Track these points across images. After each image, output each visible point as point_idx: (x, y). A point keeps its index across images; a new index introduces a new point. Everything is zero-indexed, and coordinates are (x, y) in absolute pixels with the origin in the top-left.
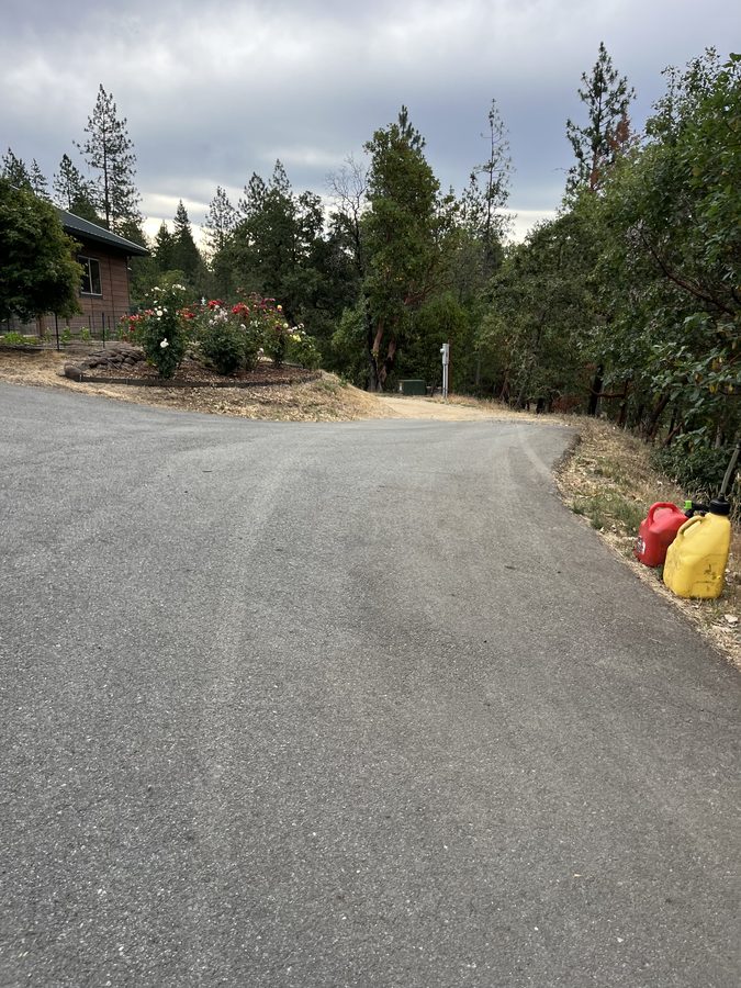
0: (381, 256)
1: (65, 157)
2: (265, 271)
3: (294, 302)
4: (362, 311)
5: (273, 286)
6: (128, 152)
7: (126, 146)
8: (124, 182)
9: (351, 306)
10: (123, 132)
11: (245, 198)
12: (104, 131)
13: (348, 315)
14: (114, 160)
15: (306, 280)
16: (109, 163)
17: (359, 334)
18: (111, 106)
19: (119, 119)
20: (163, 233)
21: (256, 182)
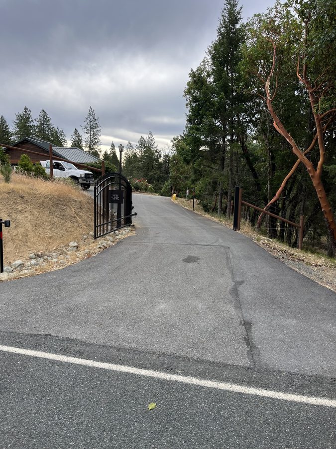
0: (174, 168)
1: (76, 129)
2: (144, 171)
3: (152, 180)
4: (169, 182)
5: (146, 176)
6: (98, 129)
7: (98, 127)
8: (96, 139)
9: (167, 181)
10: (97, 122)
11: (138, 144)
12: (91, 122)
13: (166, 184)
14: (93, 131)
15: (156, 174)
16: (92, 132)
17: (169, 188)
18: (93, 114)
19: (96, 118)
20: (106, 154)
21: (142, 139)
